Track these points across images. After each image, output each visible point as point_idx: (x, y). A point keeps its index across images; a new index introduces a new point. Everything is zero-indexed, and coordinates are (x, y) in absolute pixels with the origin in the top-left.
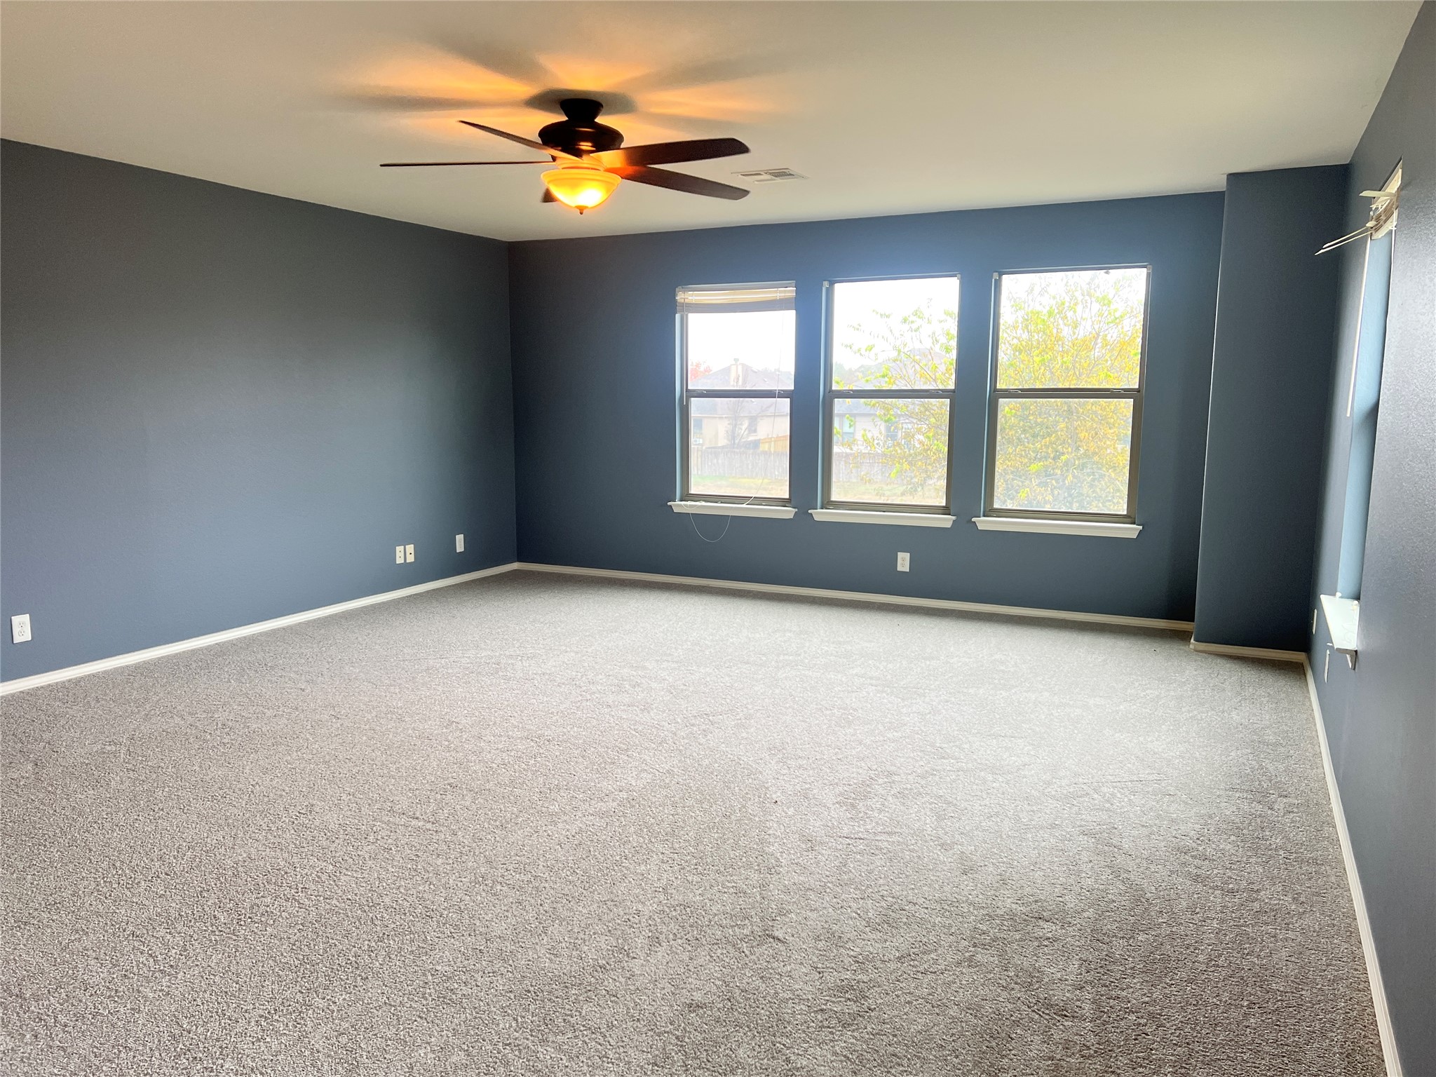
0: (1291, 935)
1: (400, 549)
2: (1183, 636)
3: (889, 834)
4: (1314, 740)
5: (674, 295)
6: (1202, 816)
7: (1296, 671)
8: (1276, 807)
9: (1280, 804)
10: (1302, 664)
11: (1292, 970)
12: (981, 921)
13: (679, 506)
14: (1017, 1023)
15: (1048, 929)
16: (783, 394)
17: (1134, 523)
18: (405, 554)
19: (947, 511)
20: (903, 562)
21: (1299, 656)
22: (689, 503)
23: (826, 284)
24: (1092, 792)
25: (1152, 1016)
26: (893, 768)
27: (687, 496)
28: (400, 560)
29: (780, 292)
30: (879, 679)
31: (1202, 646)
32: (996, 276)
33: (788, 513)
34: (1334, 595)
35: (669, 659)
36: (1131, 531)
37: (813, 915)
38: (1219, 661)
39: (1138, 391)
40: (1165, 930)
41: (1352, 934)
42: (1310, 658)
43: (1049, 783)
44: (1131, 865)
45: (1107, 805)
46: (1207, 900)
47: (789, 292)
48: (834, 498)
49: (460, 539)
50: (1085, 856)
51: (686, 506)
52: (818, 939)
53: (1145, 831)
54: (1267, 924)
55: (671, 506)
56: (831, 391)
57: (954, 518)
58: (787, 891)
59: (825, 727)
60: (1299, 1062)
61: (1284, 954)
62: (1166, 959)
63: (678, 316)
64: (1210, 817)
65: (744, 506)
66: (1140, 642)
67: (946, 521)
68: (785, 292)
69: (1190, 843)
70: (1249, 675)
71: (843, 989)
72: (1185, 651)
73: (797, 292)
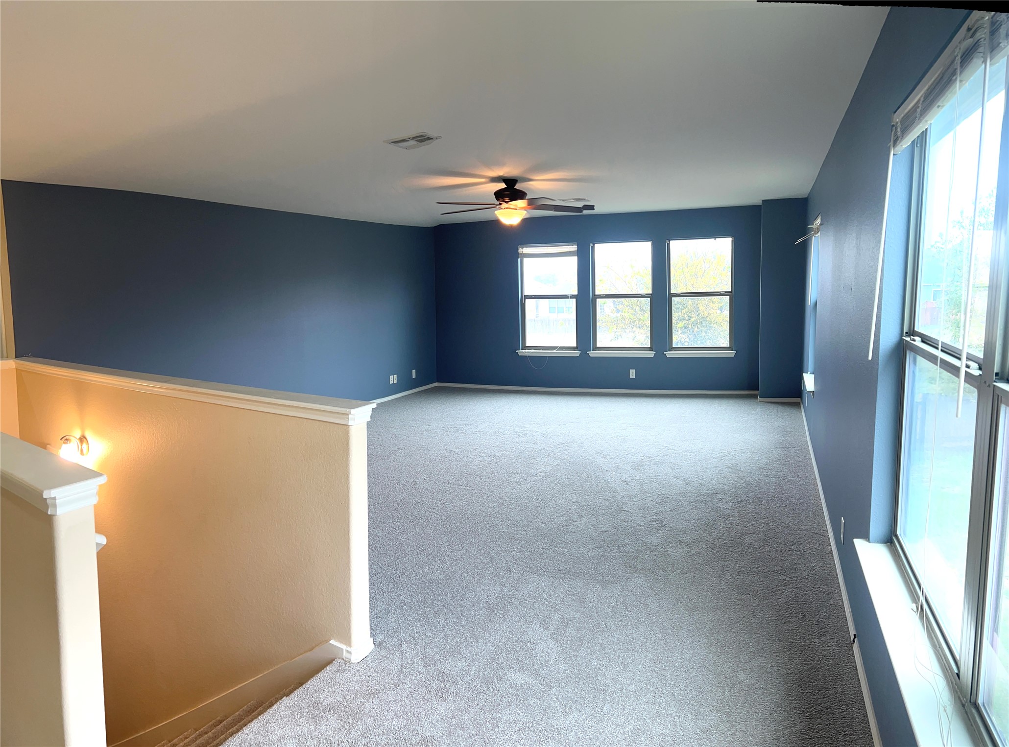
0: (797, 486)
1: (391, 377)
2: (754, 397)
3: (655, 476)
4: (803, 429)
5: (518, 250)
6: (767, 457)
7: (797, 405)
8: (791, 451)
9: (793, 450)
10: (799, 403)
11: (798, 495)
12: (697, 497)
13: (522, 352)
14: (715, 521)
15: (720, 496)
16: (573, 297)
17: (732, 350)
18: (393, 379)
19: (651, 350)
20: (633, 374)
21: (798, 400)
22: (527, 351)
23: (591, 245)
24: (728, 455)
25: (756, 513)
26: (649, 455)
27: (525, 348)
28: (391, 382)
29: (570, 248)
30: (633, 424)
31: (762, 399)
32: (667, 241)
33: (577, 353)
34: (807, 373)
35: (535, 423)
36: (731, 353)
37: (636, 503)
38: (769, 404)
39: (731, 292)
40: (758, 491)
41: (815, 483)
42: (802, 400)
43: (712, 454)
44: (745, 475)
45: (734, 458)
46: (771, 481)
47: (573, 248)
48: (598, 346)
49: (414, 371)
50: (729, 474)
51: (525, 352)
52: (640, 509)
53: (749, 464)
54: (789, 485)
55: (517, 353)
56: (595, 295)
57: (655, 352)
58: (623, 497)
59: (616, 444)
60: (800, 517)
61: (795, 492)
62: (759, 498)
63: (519, 259)
64: (770, 457)
65: (555, 351)
66: (738, 400)
67: (651, 354)
68: (572, 248)
69: (763, 466)
70: (781, 409)
71: (654, 521)
72: (756, 402)
73: (578, 247)
